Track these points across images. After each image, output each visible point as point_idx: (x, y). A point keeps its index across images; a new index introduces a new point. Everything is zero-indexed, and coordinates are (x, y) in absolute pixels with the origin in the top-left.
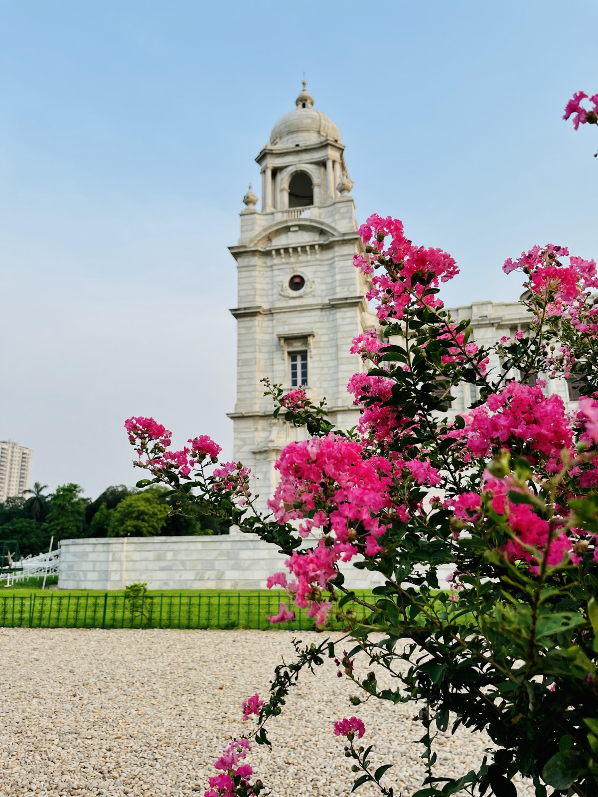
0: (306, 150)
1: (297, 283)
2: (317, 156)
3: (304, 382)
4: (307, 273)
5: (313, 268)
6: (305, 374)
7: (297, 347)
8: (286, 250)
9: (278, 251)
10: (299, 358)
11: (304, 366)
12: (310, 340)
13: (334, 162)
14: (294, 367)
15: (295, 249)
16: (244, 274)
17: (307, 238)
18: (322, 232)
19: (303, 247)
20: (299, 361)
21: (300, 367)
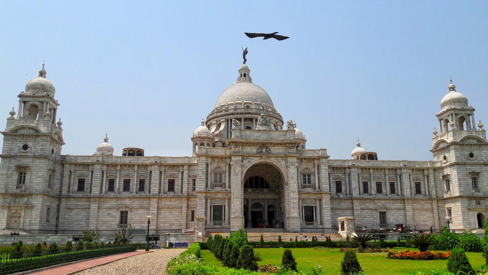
0: (37, 97)
1: (25, 147)
2: (41, 99)
3: (24, 183)
4: (30, 144)
5: (32, 143)
6: (24, 180)
7: (22, 170)
8: (23, 135)
9: (20, 135)
10: (23, 174)
11: (25, 177)
12: (27, 169)
13: (47, 103)
14: (21, 177)
15: (26, 135)
16: (6, 142)
17: (31, 132)
18: (37, 131)
19: (29, 135)
20: (23, 175)
21: (23, 177)
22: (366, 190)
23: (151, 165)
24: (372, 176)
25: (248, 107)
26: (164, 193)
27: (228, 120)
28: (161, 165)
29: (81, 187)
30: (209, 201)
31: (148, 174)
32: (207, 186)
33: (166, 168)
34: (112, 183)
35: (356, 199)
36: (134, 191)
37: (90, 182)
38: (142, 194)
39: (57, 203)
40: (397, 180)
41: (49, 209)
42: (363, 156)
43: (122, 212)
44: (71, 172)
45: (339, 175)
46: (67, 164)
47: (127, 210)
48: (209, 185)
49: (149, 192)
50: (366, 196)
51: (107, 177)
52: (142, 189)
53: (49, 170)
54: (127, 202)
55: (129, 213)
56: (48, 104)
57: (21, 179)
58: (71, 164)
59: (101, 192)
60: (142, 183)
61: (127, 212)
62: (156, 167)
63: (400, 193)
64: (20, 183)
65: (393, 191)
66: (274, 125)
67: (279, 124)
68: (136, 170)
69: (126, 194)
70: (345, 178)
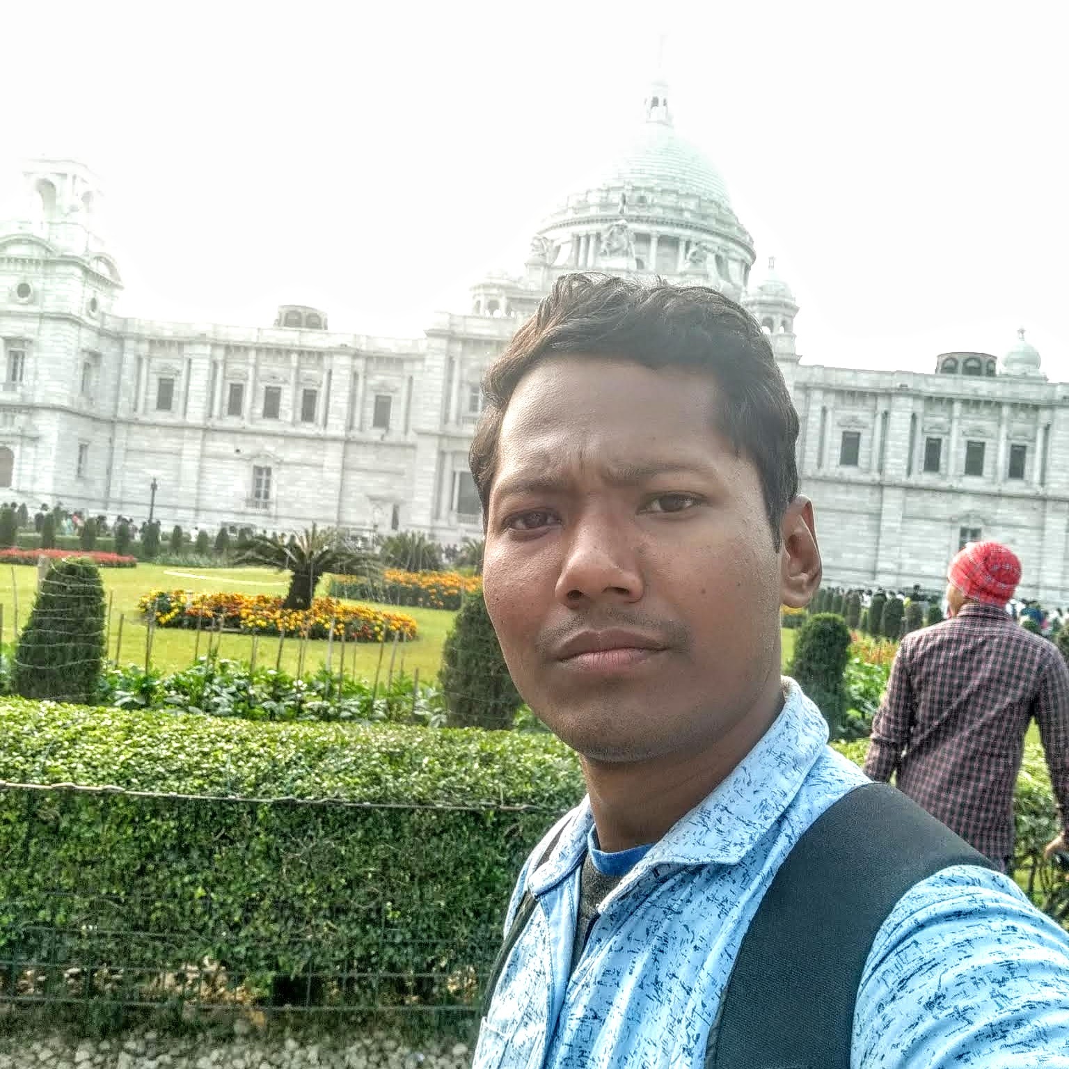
1: (24, 290)
2: (60, 168)
3: (21, 378)
4: (33, 283)
5: (38, 280)
6: (22, 370)
7: (17, 348)
8: (16, 259)
9: (9, 260)
10: (19, 357)
11: (23, 364)
12: (26, 344)
13: (74, 177)
14: (15, 364)
15: (23, 260)
17: (36, 253)
18: (48, 250)
19: (31, 261)
20: (20, 360)
21: (20, 364)
22: (932, 464)
23: (331, 353)
24: (955, 423)
25: (642, 199)
26: (361, 429)
27: (579, 239)
28: (356, 355)
29: (165, 401)
30: (449, 458)
31: (325, 376)
32: (446, 420)
33: (372, 366)
34: (236, 392)
35: (895, 486)
36: (289, 419)
37: (183, 389)
38: (308, 429)
39: (108, 435)
40: (1034, 440)
41: (83, 448)
42: (950, 363)
43: (259, 470)
44: (139, 359)
45: (855, 414)
46: (131, 338)
47: (269, 465)
48: (453, 416)
49: (325, 424)
50: (927, 479)
51: (225, 377)
52: (308, 414)
53: (83, 351)
54: (270, 447)
55: (274, 475)
56: (78, 180)
57: (15, 371)
58: (139, 339)
59: (211, 416)
60: (309, 399)
61: (269, 471)
62: (344, 360)
63: (1036, 477)
64: (14, 378)
65: (1016, 470)
66: (718, 258)
67: (733, 255)
68: (295, 364)
69: (269, 425)
70: (874, 423)
